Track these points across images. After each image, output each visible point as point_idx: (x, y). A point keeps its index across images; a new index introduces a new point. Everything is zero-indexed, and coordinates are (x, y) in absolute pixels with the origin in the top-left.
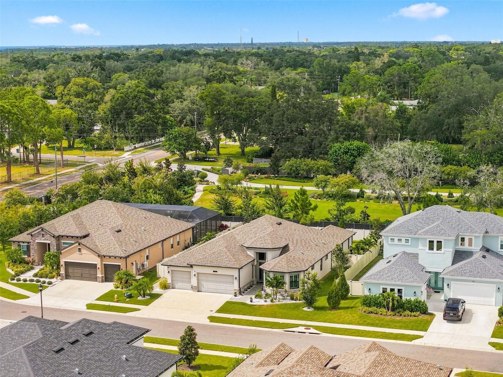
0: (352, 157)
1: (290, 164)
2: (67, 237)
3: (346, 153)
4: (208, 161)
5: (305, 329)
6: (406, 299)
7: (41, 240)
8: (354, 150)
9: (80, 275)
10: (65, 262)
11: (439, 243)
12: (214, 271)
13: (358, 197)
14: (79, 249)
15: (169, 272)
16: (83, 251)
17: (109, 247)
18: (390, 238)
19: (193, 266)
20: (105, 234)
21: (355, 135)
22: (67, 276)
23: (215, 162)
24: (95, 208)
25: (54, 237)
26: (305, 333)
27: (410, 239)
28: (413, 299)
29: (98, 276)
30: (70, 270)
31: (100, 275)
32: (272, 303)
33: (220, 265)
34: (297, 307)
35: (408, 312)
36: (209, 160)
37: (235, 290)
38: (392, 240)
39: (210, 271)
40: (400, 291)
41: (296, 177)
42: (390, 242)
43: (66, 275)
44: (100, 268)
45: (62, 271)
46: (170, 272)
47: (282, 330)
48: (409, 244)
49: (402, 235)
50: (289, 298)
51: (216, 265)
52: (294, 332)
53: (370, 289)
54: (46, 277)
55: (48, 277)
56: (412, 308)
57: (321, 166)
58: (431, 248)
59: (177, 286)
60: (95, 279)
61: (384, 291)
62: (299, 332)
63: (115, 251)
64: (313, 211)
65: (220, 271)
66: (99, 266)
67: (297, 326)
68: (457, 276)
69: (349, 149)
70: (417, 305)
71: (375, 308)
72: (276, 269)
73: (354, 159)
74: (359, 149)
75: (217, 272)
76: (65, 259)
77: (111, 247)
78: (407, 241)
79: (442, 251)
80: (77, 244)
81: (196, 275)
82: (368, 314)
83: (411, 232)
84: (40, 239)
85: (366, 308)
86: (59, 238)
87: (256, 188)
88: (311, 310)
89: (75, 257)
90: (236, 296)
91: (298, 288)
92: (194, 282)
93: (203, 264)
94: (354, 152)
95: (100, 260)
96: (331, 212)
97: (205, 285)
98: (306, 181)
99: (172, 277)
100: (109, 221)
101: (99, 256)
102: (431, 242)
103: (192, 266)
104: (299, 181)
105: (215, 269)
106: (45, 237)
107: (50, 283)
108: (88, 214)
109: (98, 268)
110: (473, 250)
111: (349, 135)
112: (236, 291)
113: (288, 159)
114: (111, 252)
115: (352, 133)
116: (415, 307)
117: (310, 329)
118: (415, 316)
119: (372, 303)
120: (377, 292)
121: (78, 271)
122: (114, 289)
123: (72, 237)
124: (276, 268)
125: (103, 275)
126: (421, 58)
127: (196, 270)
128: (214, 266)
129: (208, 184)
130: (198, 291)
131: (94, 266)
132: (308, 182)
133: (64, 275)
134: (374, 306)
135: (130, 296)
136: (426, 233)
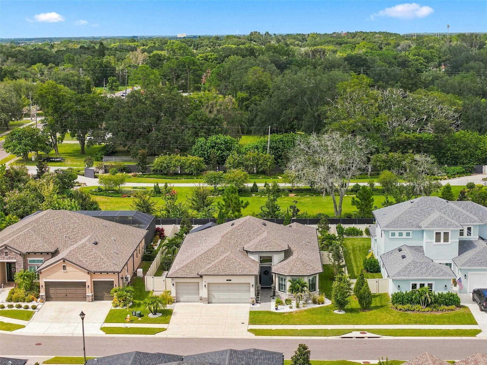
0: (220, 151)
1: (159, 161)
2: (35, 253)
3: (213, 147)
4: (54, 161)
5: (360, 333)
6: (439, 294)
7: (4, 259)
8: (221, 144)
9: (64, 295)
10: (45, 282)
11: (446, 234)
12: (227, 280)
13: (252, 191)
14: (64, 267)
15: (173, 285)
16: (69, 268)
17: (96, 262)
18: (390, 232)
19: (204, 277)
20: (84, 248)
21: (215, 128)
22: (48, 298)
23: (62, 162)
24: (52, 219)
25: (20, 255)
26: (364, 338)
27: (411, 232)
28: (445, 292)
29: (87, 294)
30: (52, 291)
31: (89, 293)
32: (298, 309)
33: (235, 273)
34: (328, 310)
35: (443, 307)
36: (56, 160)
37: (251, 298)
38: (393, 234)
39: (223, 280)
40: (430, 285)
41: (166, 174)
42: (390, 237)
43: (46, 297)
44: (90, 286)
45: (42, 293)
46: (175, 284)
47: (339, 337)
48: (411, 237)
49: (403, 229)
50: (310, 301)
51: (231, 274)
52: (352, 338)
53: (399, 286)
54: (24, 301)
55: (26, 301)
56: (446, 302)
57: (193, 162)
58: (438, 240)
59: (182, 299)
60: (84, 298)
61: (414, 286)
62: (357, 338)
63: (106, 266)
64: (244, 209)
65: (234, 280)
66: (89, 283)
67: (350, 331)
68: (475, 266)
69: (216, 143)
70: (451, 299)
71: (409, 305)
72: (294, 273)
73: (222, 153)
74: (226, 143)
75: (231, 280)
76: (46, 279)
77: (98, 261)
78: (408, 234)
79: (449, 242)
80: (62, 261)
81: (207, 286)
82: (406, 312)
83: (412, 225)
84: (2, 258)
85: (400, 307)
86: (25, 256)
87: (143, 187)
88: (343, 313)
89: (58, 276)
90: (253, 305)
91: (315, 290)
92: (204, 293)
93: (216, 272)
94: (221, 146)
95: (90, 277)
96: (263, 209)
97: (216, 295)
98: (178, 178)
99: (176, 290)
100: (75, 233)
101: (88, 273)
102: (438, 234)
103: (201, 276)
104: (171, 178)
105: (229, 278)
106: (9, 255)
107: (34, 308)
108: (46, 226)
109: (87, 286)
110: (472, 240)
111: (210, 129)
112: (253, 299)
113: (157, 156)
114: (101, 267)
115: (212, 127)
116: (449, 301)
117: (366, 333)
118: (452, 310)
119: (405, 300)
120: (407, 289)
121: (62, 291)
122: (113, 308)
123: (41, 253)
124: (293, 271)
125: (93, 294)
126: (172, 51)
127: (206, 280)
128: (229, 274)
129: (80, 186)
130: (208, 303)
131: (83, 285)
132: (181, 179)
133: (44, 297)
134: (408, 303)
135: (141, 315)
136: (432, 224)
